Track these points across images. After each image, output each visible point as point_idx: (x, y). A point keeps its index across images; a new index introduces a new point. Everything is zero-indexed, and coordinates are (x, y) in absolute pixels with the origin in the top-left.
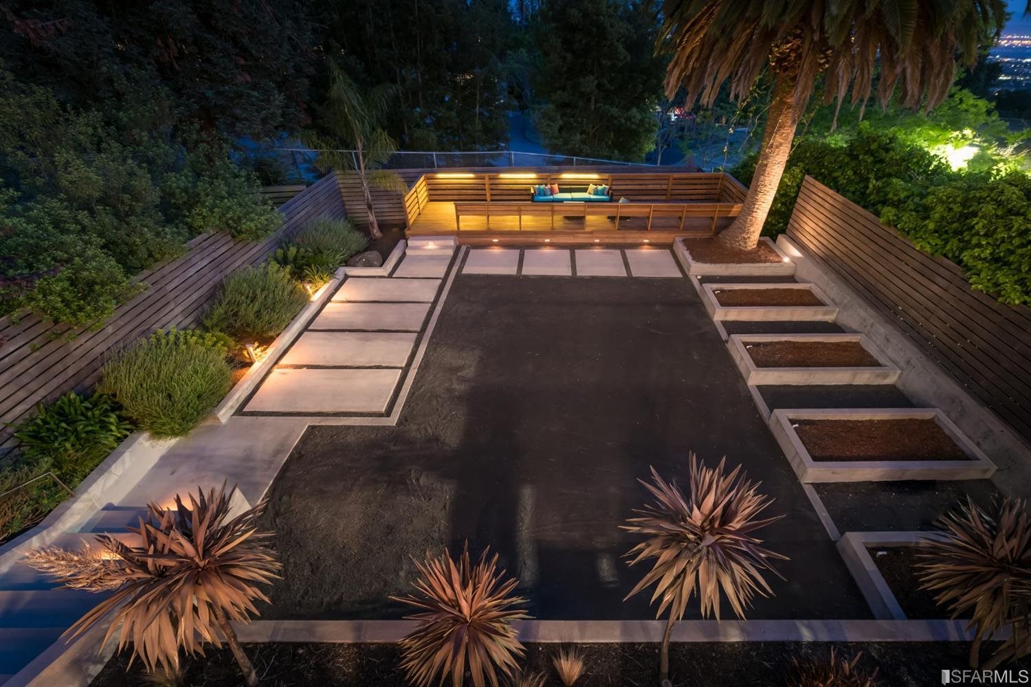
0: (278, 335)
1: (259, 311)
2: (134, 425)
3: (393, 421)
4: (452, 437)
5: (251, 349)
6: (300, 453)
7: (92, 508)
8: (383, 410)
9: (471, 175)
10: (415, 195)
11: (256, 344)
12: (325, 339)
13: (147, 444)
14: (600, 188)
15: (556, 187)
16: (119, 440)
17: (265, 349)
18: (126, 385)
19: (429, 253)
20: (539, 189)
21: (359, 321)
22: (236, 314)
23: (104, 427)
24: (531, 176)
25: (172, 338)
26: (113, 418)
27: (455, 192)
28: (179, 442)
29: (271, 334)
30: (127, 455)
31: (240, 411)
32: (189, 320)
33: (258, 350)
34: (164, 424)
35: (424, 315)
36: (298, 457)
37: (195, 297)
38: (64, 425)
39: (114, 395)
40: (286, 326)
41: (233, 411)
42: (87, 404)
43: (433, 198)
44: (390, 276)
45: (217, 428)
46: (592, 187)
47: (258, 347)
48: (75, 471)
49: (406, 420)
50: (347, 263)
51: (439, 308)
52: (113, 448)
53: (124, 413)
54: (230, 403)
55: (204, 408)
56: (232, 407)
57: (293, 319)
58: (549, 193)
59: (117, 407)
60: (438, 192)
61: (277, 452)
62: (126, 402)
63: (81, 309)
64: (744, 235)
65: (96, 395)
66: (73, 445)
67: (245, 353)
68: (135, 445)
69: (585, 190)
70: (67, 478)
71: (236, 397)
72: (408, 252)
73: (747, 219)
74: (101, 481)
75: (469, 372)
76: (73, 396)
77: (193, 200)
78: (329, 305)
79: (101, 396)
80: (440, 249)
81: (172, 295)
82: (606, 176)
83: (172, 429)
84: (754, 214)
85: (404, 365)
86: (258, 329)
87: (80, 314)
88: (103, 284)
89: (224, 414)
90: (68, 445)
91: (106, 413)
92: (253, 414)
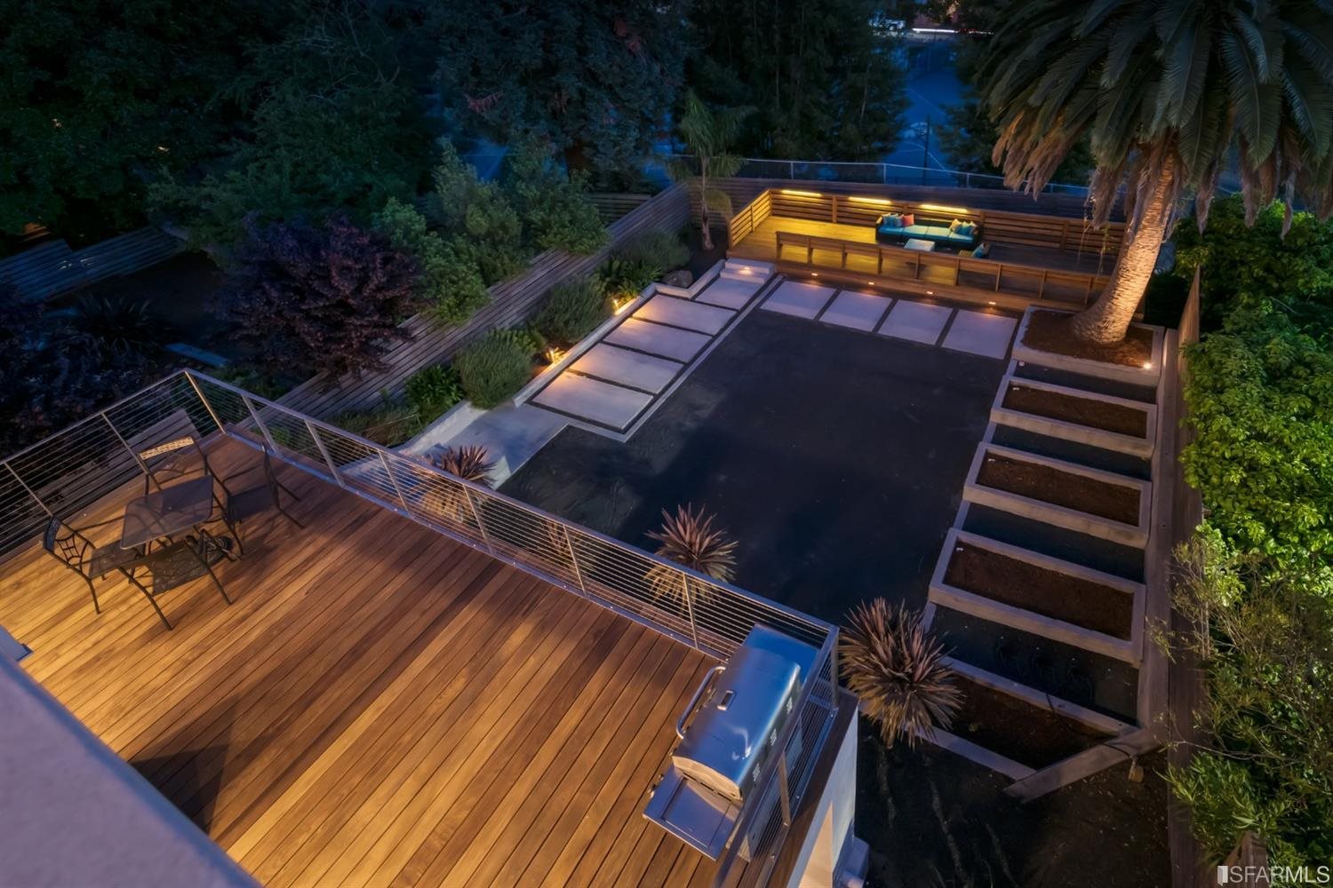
0: (576, 343)
1: (568, 320)
2: (464, 395)
3: (625, 439)
4: (660, 463)
5: (552, 352)
6: (553, 444)
7: (430, 443)
8: (623, 427)
9: (819, 195)
10: (749, 213)
11: (557, 349)
12: (611, 353)
13: (468, 410)
14: (965, 224)
15: (911, 218)
16: (455, 402)
17: (562, 354)
18: (467, 367)
19: (743, 279)
20: (888, 218)
21: (644, 343)
22: (551, 321)
23: (449, 391)
24: (884, 203)
25: (503, 335)
26: (454, 388)
27: (799, 209)
28: (486, 414)
29: (570, 341)
30: (455, 414)
31: (530, 401)
32: (522, 318)
33: (558, 354)
34: (480, 399)
35: (700, 347)
36: (552, 446)
37: (528, 301)
38: (430, 386)
39: (459, 372)
40: (586, 336)
41: (525, 400)
42: (444, 375)
43: (776, 212)
44: (693, 300)
45: (512, 409)
46: (956, 222)
47: (558, 351)
48: (428, 417)
49: (635, 441)
50: (661, 280)
51: (716, 343)
52: (449, 408)
53: (462, 386)
54: (524, 394)
55: (505, 394)
56: (526, 396)
57: (592, 331)
58: (900, 224)
59: (459, 380)
60: (782, 207)
61: (541, 439)
62: (464, 379)
63: (456, 314)
64: (1100, 324)
65: (451, 369)
66: (431, 400)
67: (547, 354)
68: (462, 409)
69: (947, 225)
70: (423, 420)
71: (531, 388)
72: (723, 275)
73: (1106, 304)
74: (438, 427)
75: (704, 413)
76: (439, 367)
77: (545, 228)
78: (629, 320)
79: (452, 371)
80: (753, 276)
81: (513, 299)
82: (977, 211)
83: (484, 404)
84: (1115, 301)
85: (657, 393)
86: (564, 334)
87: (455, 317)
88: (471, 297)
89: (519, 400)
90: (428, 400)
91: (451, 384)
92: (537, 405)
